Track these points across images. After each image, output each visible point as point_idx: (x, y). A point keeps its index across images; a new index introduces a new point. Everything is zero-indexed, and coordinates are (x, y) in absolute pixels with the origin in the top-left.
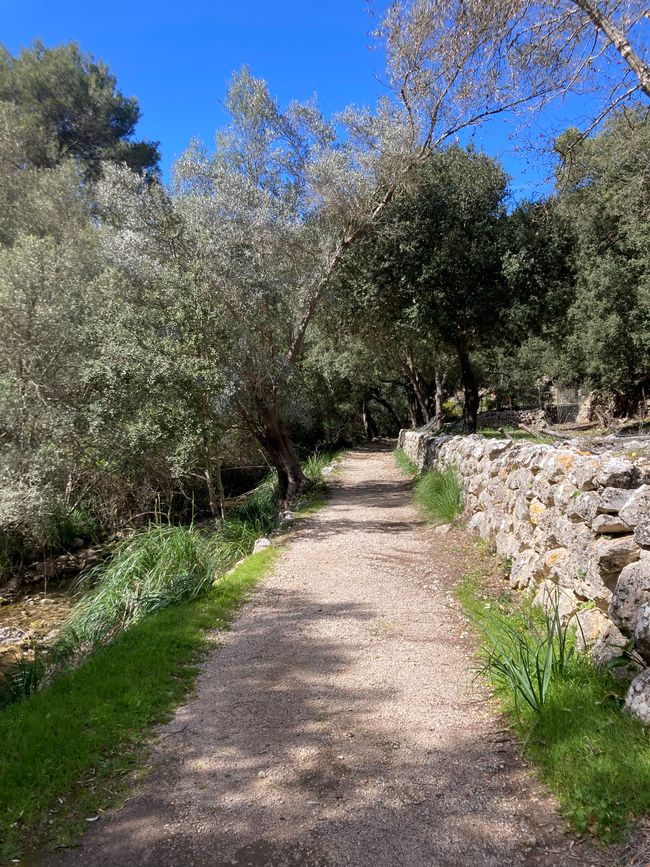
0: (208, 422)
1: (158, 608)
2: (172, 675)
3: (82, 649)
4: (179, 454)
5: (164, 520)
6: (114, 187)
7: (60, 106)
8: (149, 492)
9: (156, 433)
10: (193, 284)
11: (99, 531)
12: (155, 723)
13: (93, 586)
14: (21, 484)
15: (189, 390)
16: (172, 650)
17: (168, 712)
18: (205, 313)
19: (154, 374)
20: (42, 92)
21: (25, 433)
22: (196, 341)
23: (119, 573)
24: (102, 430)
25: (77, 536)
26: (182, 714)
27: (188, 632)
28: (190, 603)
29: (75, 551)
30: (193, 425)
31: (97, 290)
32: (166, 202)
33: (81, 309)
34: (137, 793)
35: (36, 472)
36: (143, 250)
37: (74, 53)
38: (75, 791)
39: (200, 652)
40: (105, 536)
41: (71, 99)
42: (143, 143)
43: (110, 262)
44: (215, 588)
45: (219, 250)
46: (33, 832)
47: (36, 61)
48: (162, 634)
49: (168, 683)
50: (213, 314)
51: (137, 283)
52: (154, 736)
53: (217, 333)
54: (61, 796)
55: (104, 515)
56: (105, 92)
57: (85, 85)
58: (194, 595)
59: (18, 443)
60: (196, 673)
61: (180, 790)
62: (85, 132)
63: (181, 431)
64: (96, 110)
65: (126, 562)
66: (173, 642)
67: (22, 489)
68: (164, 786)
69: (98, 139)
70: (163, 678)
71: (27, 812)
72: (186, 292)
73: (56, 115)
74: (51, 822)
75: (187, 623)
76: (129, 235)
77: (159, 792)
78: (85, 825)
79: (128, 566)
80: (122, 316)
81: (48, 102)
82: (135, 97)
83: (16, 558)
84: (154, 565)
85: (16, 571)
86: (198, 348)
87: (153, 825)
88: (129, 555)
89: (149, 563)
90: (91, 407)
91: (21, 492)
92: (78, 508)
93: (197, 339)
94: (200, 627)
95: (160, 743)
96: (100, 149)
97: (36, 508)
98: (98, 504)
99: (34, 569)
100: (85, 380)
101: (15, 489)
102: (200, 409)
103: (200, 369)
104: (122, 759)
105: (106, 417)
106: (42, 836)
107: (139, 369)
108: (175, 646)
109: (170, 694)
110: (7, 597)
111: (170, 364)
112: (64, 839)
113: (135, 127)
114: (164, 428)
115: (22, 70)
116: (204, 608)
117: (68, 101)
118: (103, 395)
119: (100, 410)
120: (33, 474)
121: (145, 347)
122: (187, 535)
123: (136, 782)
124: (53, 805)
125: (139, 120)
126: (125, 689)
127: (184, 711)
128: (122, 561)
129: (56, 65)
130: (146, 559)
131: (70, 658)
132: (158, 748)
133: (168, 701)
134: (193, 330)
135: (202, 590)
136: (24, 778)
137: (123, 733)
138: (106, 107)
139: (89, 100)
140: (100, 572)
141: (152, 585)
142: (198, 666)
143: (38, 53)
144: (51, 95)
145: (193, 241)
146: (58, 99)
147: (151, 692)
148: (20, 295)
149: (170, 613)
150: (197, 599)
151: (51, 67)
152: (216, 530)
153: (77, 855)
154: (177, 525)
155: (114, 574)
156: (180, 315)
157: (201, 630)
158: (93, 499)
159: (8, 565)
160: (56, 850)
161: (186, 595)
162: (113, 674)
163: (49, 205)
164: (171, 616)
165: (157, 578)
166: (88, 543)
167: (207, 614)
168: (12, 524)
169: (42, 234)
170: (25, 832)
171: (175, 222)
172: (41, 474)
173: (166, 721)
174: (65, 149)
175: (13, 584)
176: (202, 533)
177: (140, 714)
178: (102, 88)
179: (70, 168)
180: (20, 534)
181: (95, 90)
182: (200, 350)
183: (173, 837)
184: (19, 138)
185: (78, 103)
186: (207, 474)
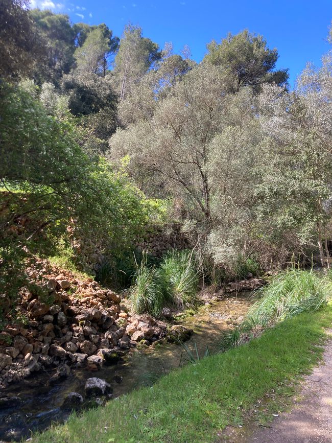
0: (320, 215)
1: (297, 313)
2: (309, 349)
3: (257, 328)
4: (304, 232)
5: (297, 267)
6: (268, 95)
7: (240, 62)
8: (285, 252)
9: (291, 221)
10: (312, 141)
11: (259, 270)
12: (302, 373)
13: (260, 297)
14: (225, 245)
15: (309, 197)
16: (308, 336)
17: (309, 369)
18: (319, 156)
19: (290, 190)
20: (231, 57)
21: (226, 221)
22: (313, 171)
23: (273, 292)
24: (263, 219)
25: (249, 272)
26: (317, 372)
27: (315, 327)
28: (315, 312)
29: (249, 278)
30: (311, 216)
31: (260, 149)
32: (296, 99)
33: (252, 160)
34: (298, 408)
35: (232, 240)
36: (282, 126)
37: (246, 34)
38: (266, 399)
39: (324, 340)
40: (263, 273)
41: (244, 57)
42: (280, 71)
43: (267, 135)
44: (328, 306)
45: (325, 120)
46: (247, 414)
47: (229, 43)
48: (301, 326)
49: (307, 353)
50: (323, 156)
51: (281, 143)
52: (303, 380)
53: (325, 166)
54: (259, 399)
55: (262, 262)
56: (261, 50)
57: (251, 49)
58: (317, 308)
59: (223, 226)
60: (323, 351)
61: (321, 412)
62: (251, 72)
63: (305, 220)
64: (256, 60)
65: (277, 287)
66: (308, 332)
67: (226, 247)
68: (311, 408)
69: (257, 74)
70: (305, 350)
71: (244, 403)
72: (308, 145)
73: (237, 67)
74: (255, 411)
75: (314, 323)
76: (276, 119)
77: (309, 411)
78: (272, 418)
79: (278, 289)
80: (275, 161)
81: (234, 61)
82: (276, 49)
83: (222, 280)
84: (291, 290)
85: (222, 286)
86: (314, 175)
87: (308, 427)
88: (278, 284)
89: (289, 288)
90: (258, 208)
91: (225, 249)
92: (249, 258)
93: (314, 170)
94: (322, 326)
95: (307, 384)
96: (258, 79)
97: (231, 257)
98: (259, 257)
99: (230, 286)
100: (255, 194)
101: (223, 247)
102: (315, 208)
103: (316, 186)
104: (288, 388)
105: (265, 213)
106: (252, 417)
107: (282, 188)
108: (309, 334)
109: (309, 359)
110: (219, 298)
111: (299, 184)
112: (262, 422)
113: (276, 63)
114: (295, 219)
115: (223, 49)
116: (323, 316)
117: (242, 59)
118: (264, 202)
119: (262, 209)
120: (230, 241)
121: (286, 176)
122: (309, 276)
123: (296, 402)
124: (256, 403)
125: (278, 60)
126: (285, 352)
127: (319, 371)
128: (274, 286)
129: (238, 43)
130: (287, 286)
131: (251, 332)
132: (306, 387)
133: (309, 363)
134: (311, 166)
135: (322, 306)
136: (241, 386)
137: (287, 375)
138: (262, 57)
139: (253, 56)
140: (263, 290)
141: (291, 300)
142: (323, 347)
143: (230, 39)
144: (236, 58)
145: (310, 118)
146: (238, 59)
147: (299, 356)
148: (225, 155)
149: (305, 316)
150: (319, 311)
151: (236, 44)
152: (324, 274)
153: (270, 432)
154: (303, 270)
155: (271, 292)
156: (304, 158)
157: (323, 328)
158: (256, 254)
159: (219, 283)
160: (259, 426)
161: (313, 308)
162: (278, 343)
163: (237, 110)
164: (305, 318)
165: (294, 297)
166: (255, 275)
167: (325, 320)
168: (221, 263)
169: (234, 125)
170: (244, 413)
171: (301, 109)
172: (234, 241)
173: (309, 374)
174: (241, 82)
175: (221, 292)
176: (317, 275)
177: (294, 367)
178: (259, 48)
179: (246, 91)
180: (224, 269)
181: (256, 50)
182: (316, 176)
183: (320, 437)
184: (224, 82)
185: (248, 59)
186: (319, 243)
